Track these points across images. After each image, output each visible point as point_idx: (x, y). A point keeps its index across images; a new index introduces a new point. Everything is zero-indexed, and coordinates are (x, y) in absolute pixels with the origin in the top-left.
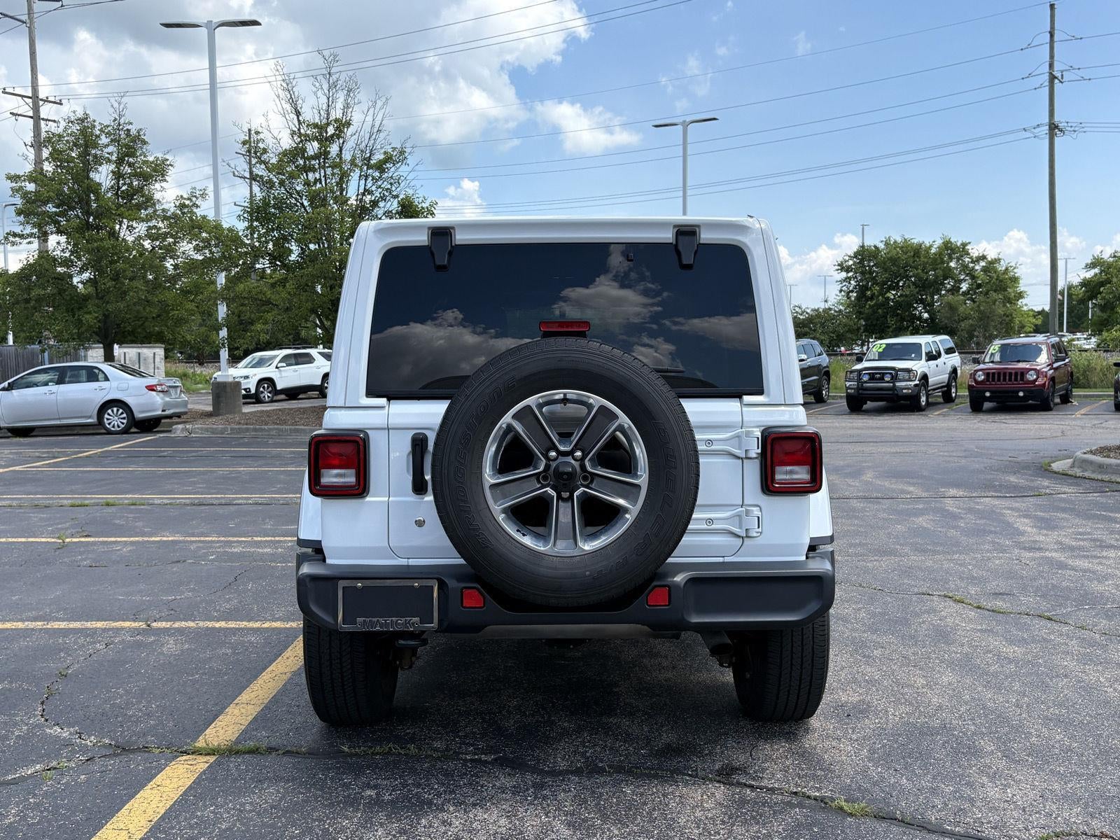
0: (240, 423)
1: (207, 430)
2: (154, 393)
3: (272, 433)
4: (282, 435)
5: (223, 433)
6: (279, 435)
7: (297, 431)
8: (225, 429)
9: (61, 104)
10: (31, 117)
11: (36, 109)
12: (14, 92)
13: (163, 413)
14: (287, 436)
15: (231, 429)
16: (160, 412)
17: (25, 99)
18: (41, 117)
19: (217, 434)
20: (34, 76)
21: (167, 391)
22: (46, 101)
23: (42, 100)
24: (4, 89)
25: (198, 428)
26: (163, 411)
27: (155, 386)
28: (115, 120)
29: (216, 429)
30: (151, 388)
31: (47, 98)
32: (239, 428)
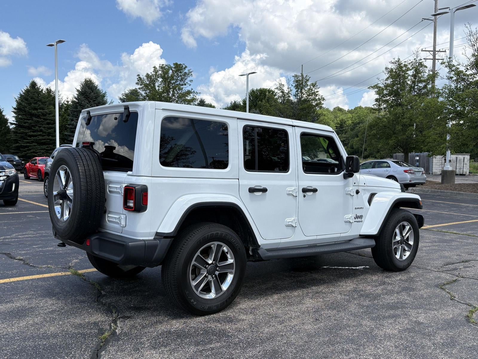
0: (436, 189)
1: (421, 190)
2: (407, 174)
3: (448, 194)
4: (452, 195)
5: (427, 192)
6: (451, 195)
7: (459, 194)
8: (428, 191)
9: (445, 52)
10: (432, 59)
11: (434, 55)
12: (426, 50)
13: (410, 182)
14: (454, 196)
15: (431, 191)
16: (408, 182)
17: (430, 52)
18: (436, 58)
19: (425, 192)
20: (435, 42)
21: (413, 173)
22: (439, 51)
23: (437, 51)
24: (422, 49)
25: (417, 189)
26: (410, 181)
27: (408, 170)
28: (415, 59)
29: (425, 190)
30: (406, 171)
31: (440, 50)
32: (434, 191)
